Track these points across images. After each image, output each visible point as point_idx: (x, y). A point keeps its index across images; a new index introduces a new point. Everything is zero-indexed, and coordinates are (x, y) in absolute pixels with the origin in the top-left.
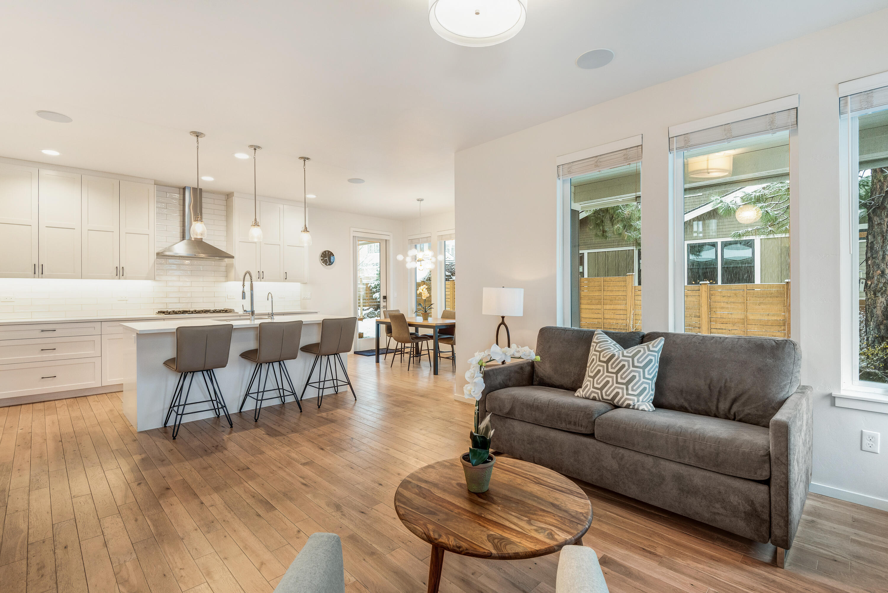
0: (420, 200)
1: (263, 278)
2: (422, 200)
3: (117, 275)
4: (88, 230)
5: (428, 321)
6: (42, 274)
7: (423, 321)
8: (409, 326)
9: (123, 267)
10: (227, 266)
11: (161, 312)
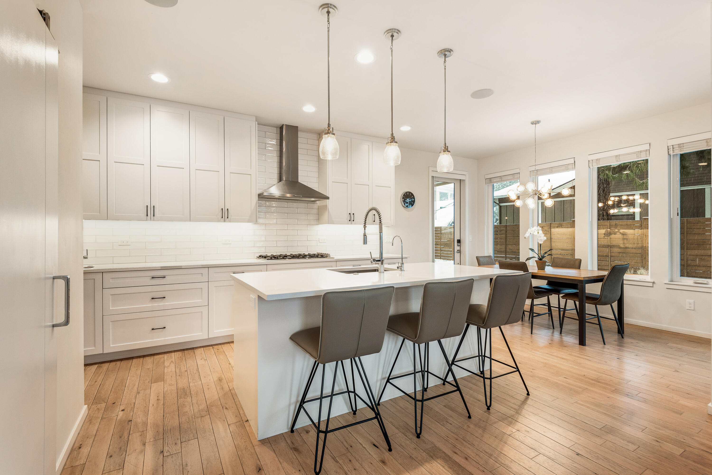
0: (535, 123)
1: (353, 221)
2: (538, 122)
3: (222, 218)
4: (196, 170)
5: (545, 272)
6: (154, 216)
7: (538, 272)
8: (532, 278)
9: (228, 209)
10: (319, 208)
11: (263, 257)
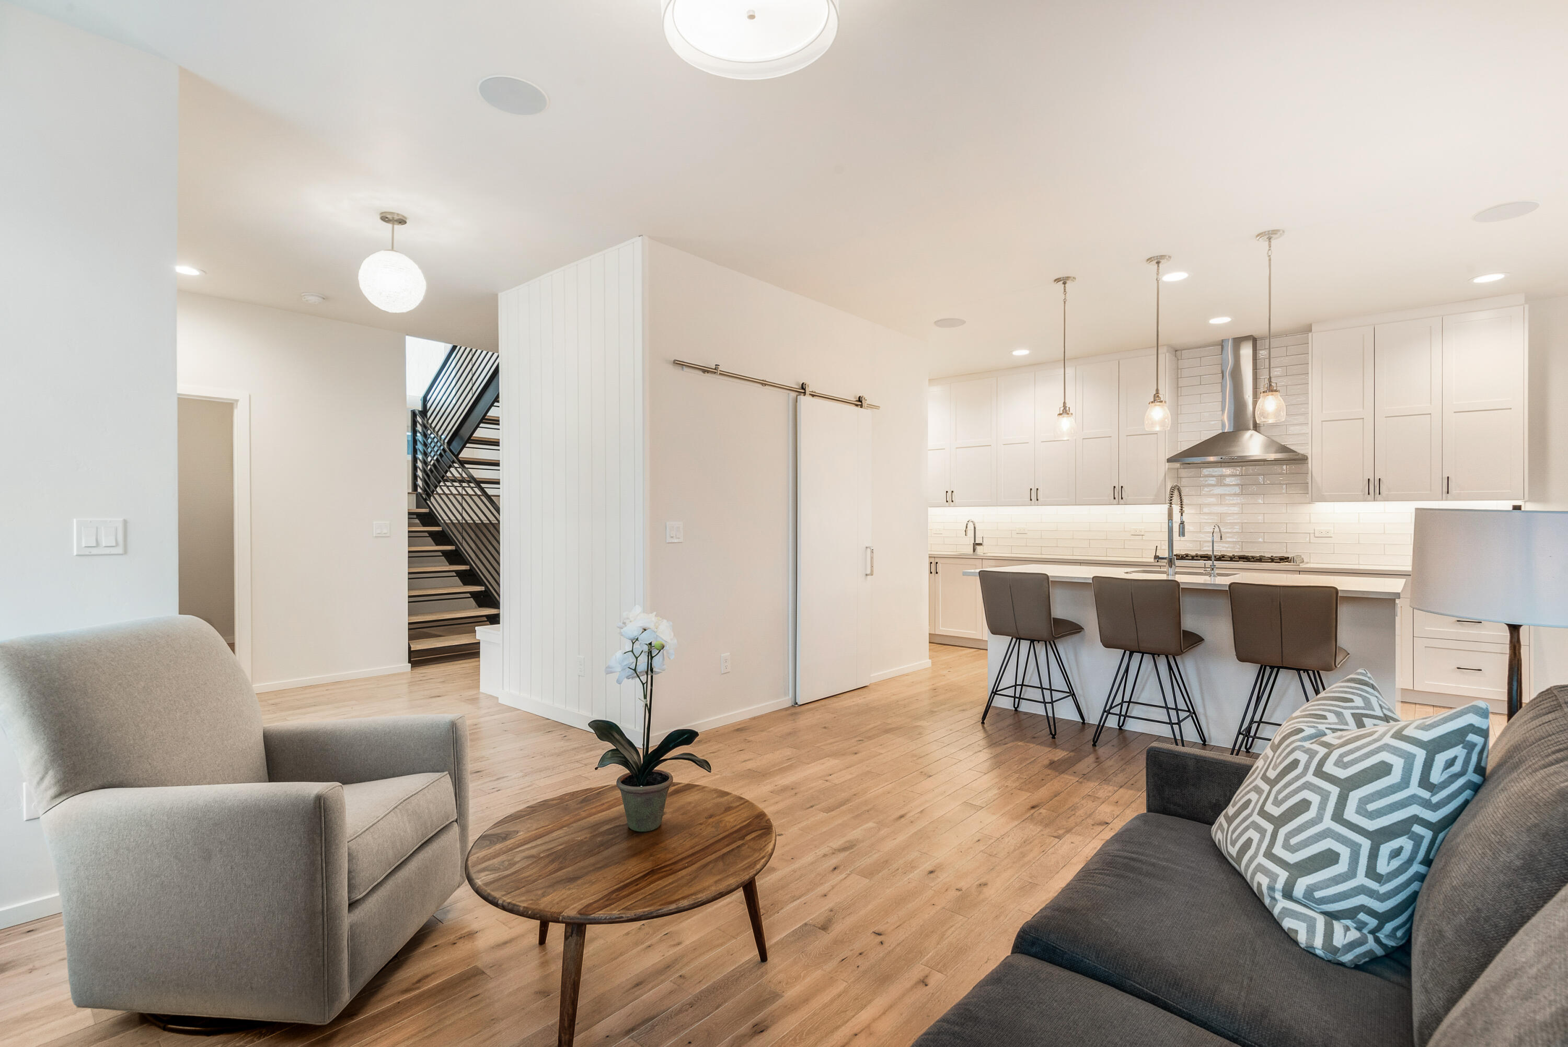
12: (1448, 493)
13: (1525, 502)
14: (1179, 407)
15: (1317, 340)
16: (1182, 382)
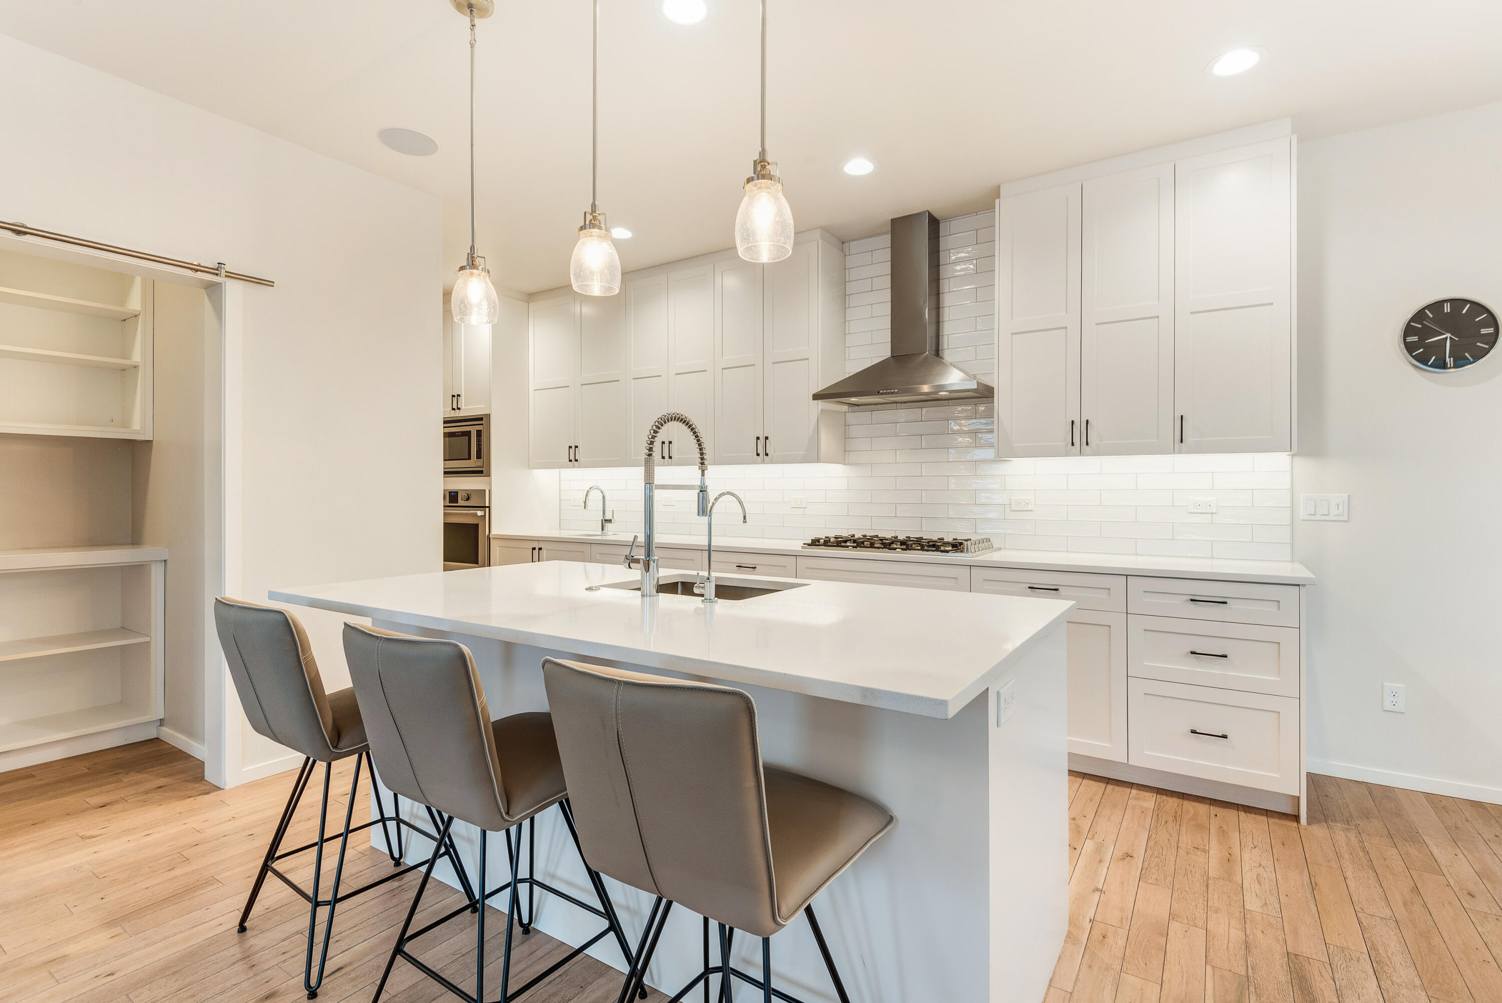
12: (1182, 442)
13: (1293, 456)
14: (847, 323)
15: (1004, 208)
16: (851, 288)
